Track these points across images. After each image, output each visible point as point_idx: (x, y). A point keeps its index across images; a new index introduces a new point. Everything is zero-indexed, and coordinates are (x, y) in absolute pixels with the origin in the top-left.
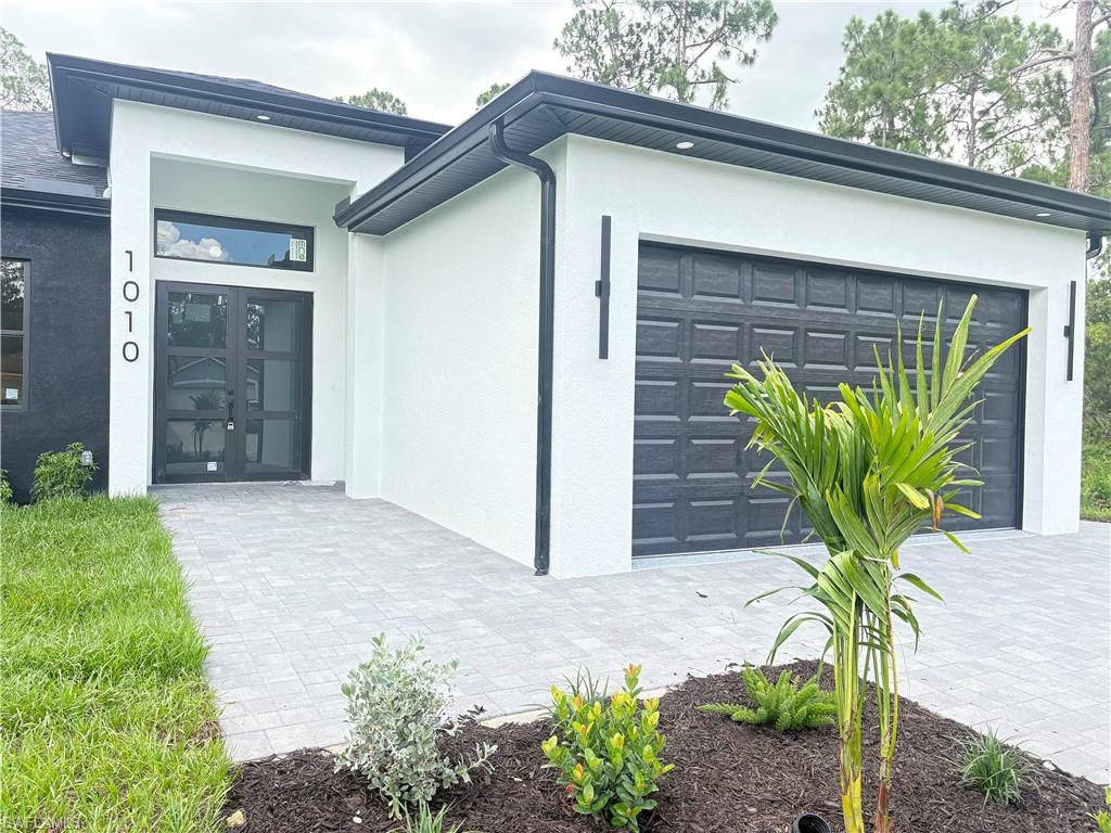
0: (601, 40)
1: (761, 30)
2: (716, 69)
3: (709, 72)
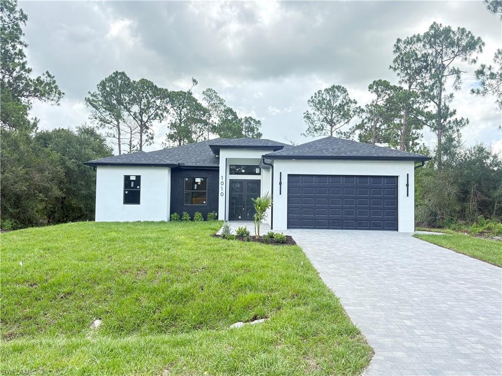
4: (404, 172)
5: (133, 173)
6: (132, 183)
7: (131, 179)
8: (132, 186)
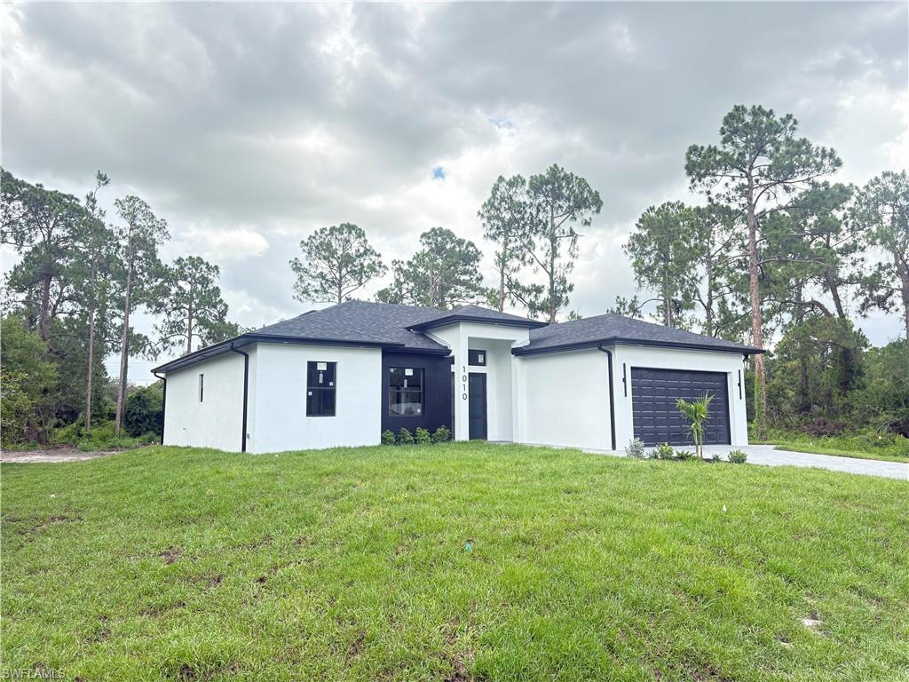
0: (502, 210)
1: (594, 209)
2: (571, 230)
3: (567, 230)
4: (734, 367)
5: (322, 357)
6: (321, 376)
7: (318, 369)
8: (321, 381)
